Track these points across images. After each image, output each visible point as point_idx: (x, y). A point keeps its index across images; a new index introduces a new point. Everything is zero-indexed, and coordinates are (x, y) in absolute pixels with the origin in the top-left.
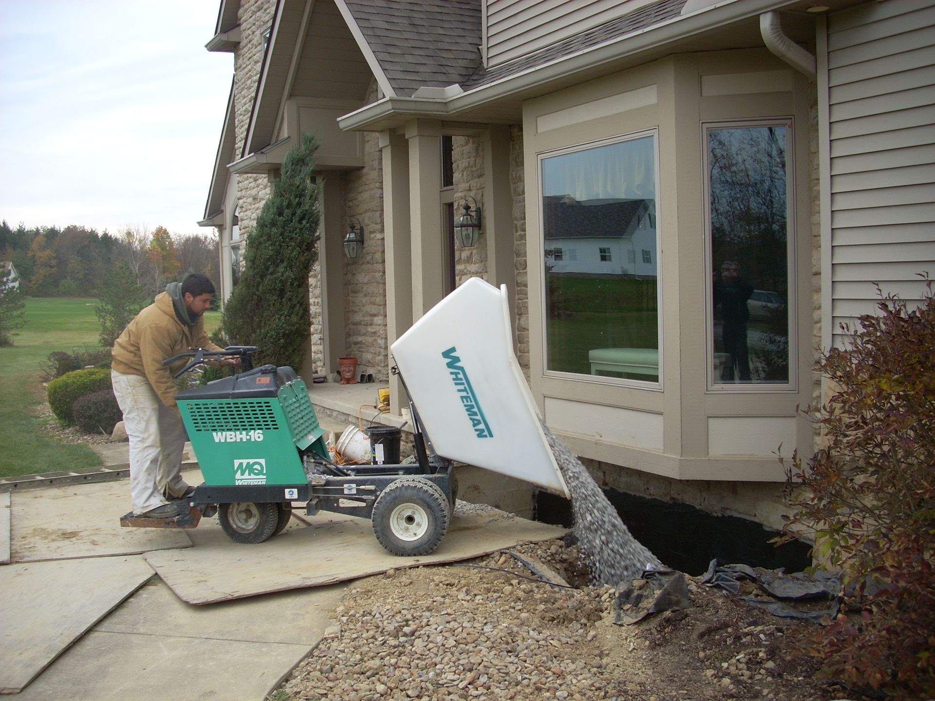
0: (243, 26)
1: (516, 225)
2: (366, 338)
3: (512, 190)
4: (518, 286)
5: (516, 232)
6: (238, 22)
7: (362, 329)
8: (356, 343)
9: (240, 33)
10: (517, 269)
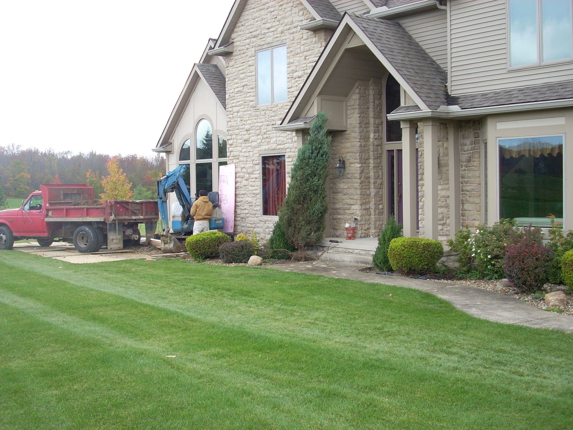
0: (235, 44)
1: (462, 165)
2: (345, 216)
3: (460, 149)
4: (462, 191)
5: (462, 167)
6: (231, 41)
7: (341, 212)
8: (336, 219)
9: (233, 47)
10: (462, 184)
